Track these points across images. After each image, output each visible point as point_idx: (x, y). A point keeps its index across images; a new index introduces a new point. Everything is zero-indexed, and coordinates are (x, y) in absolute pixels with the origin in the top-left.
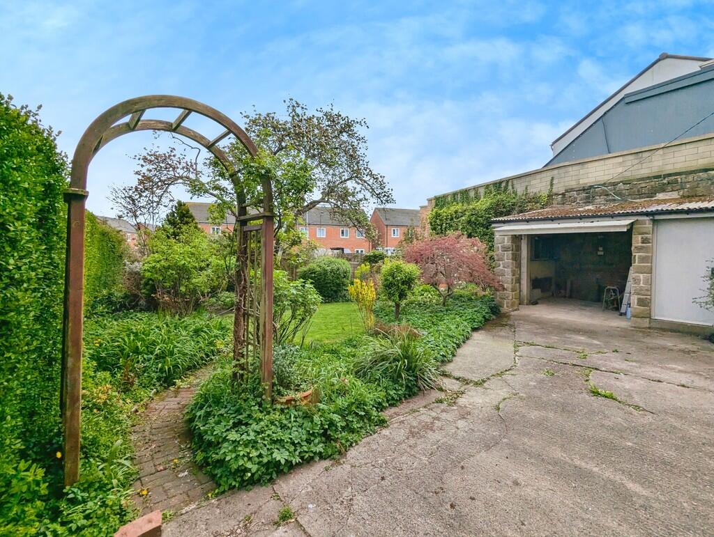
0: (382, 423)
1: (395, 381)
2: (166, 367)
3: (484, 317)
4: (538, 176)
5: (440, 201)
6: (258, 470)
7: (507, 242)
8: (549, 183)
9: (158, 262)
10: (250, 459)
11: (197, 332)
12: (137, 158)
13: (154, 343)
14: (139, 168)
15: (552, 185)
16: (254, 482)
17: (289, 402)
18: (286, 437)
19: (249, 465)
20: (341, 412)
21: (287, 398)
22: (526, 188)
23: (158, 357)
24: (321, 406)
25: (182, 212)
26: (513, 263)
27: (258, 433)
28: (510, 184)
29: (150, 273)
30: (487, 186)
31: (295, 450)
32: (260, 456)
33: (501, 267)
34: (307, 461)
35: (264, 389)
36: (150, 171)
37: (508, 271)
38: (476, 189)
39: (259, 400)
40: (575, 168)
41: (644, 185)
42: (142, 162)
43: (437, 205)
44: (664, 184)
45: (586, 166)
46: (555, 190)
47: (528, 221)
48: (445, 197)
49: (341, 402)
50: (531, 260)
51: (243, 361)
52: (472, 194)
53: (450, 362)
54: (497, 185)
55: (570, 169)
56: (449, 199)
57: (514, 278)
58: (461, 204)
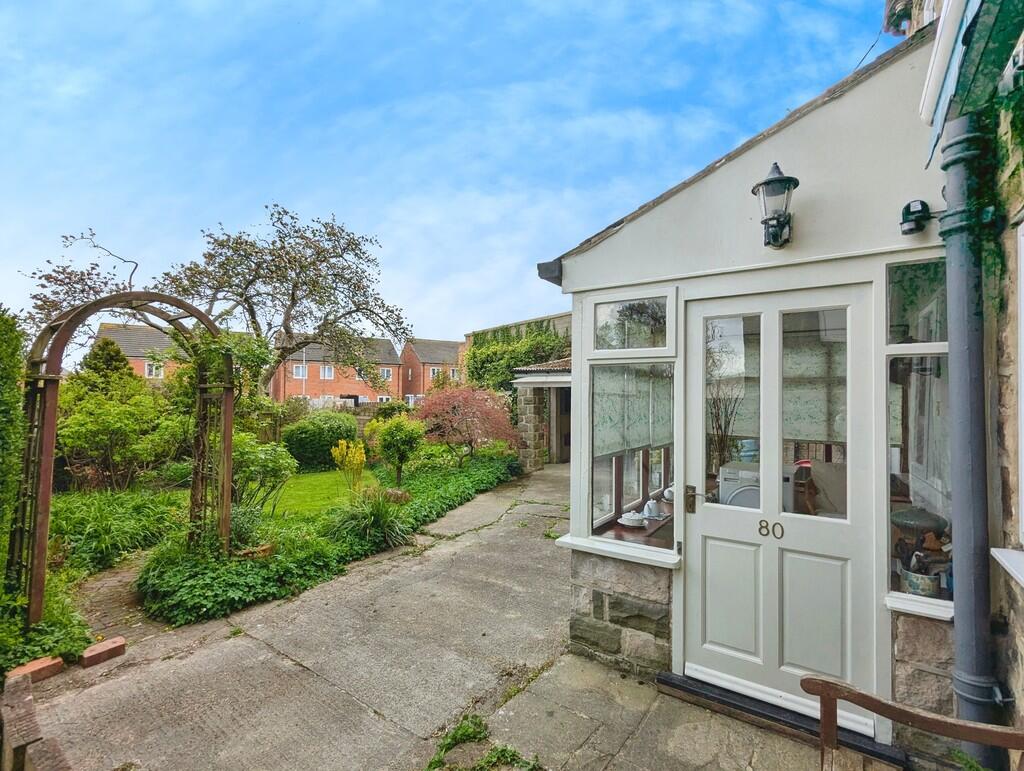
0: (341, 572)
1: (362, 537)
2: (103, 545)
3: (498, 478)
5: (478, 339)
6: (213, 606)
7: (530, 395)
9: (83, 425)
10: (206, 598)
11: (137, 509)
12: (37, 277)
13: (83, 522)
14: (39, 291)
16: (209, 617)
17: (246, 555)
18: (241, 581)
19: (204, 602)
20: (300, 564)
21: (245, 551)
23: (90, 536)
24: (280, 557)
25: (109, 354)
26: (535, 418)
27: (214, 579)
28: (551, 324)
29: (70, 440)
30: (529, 325)
31: (249, 591)
32: (216, 596)
33: (524, 423)
34: (262, 600)
35: (221, 544)
36: (57, 293)
37: (530, 426)
38: (517, 326)
39: (216, 554)
42: (43, 281)
43: (475, 343)
47: (548, 372)
48: (485, 333)
49: (301, 555)
51: (199, 523)
52: (513, 332)
53: (433, 521)
54: (539, 323)
56: (489, 337)
57: (537, 433)
58: (501, 344)
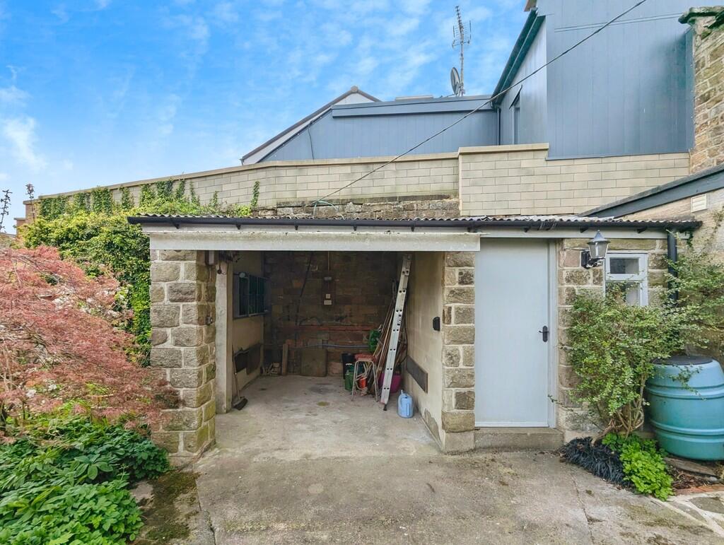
4: (235, 178)
5: (51, 206)
7: (186, 274)
8: (251, 191)
15: (256, 194)
22: (215, 196)
26: (200, 332)
28: (187, 186)
30: (146, 187)
38: (124, 190)
40: (291, 172)
41: (378, 209)
43: (43, 213)
44: (399, 210)
45: (306, 171)
46: (261, 203)
50: (235, 318)
52: (117, 198)
54: (165, 186)
55: (283, 172)
56: (71, 202)
57: (204, 368)
58: (93, 214)
